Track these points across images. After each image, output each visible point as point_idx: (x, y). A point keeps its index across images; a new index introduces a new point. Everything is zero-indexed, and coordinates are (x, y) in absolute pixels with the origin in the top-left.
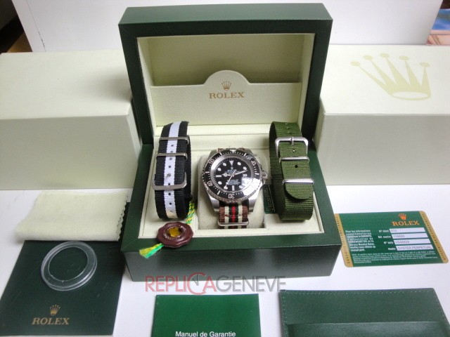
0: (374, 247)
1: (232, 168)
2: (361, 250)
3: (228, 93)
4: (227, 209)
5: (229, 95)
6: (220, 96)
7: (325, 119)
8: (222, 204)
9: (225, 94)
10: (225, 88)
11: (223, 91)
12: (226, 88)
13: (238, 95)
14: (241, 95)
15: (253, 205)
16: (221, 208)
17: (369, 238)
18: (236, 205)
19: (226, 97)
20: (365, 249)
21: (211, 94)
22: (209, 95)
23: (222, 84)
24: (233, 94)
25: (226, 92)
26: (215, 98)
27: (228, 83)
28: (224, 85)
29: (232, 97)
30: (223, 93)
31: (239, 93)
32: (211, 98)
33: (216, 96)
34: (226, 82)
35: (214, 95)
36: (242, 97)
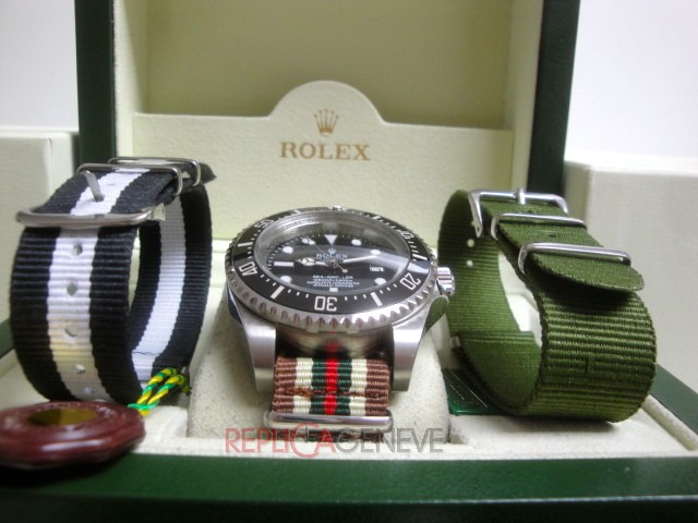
1: (332, 251)
4: (304, 369)
5: (330, 150)
7: (594, 183)
8: (288, 347)
9: (322, 147)
10: (321, 130)
11: (316, 138)
12: (326, 129)
13: (354, 151)
15: (408, 362)
16: (282, 363)
18: (344, 356)
19: (322, 156)
21: (284, 145)
22: (280, 147)
23: (316, 116)
24: (342, 148)
25: (323, 140)
26: (294, 155)
27: (329, 115)
28: (319, 118)
29: (338, 157)
30: (316, 144)
31: (358, 147)
32: (284, 155)
33: (297, 151)
34: (326, 111)
35: (294, 146)
36: (365, 158)
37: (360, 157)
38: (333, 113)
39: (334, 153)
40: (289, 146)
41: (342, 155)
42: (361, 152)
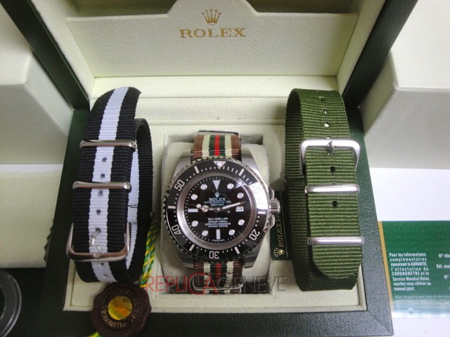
0: (429, 284)
1: (217, 195)
2: (408, 289)
3: (216, 29)
4: (207, 266)
5: (216, 32)
6: (200, 33)
9: (210, 31)
10: (209, 22)
11: (206, 26)
12: (211, 21)
13: (234, 32)
14: (239, 32)
16: (197, 264)
17: (422, 267)
19: (210, 35)
20: (415, 287)
21: (182, 31)
22: (179, 33)
23: (203, 14)
24: (225, 31)
25: (210, 26)
26: (191, 37)
27: (214, 13)
28: (206, 15)
29: (222, 36)
30: (205, 29)
31: (236, 30)
32: (183, 37)
33: (192, 34)
34: (211, 10)
35: (189, 32)
36: (242, 35)
37: (239, 35)
38: (216, 11)
39: (220, 34)
40: (186, 32)
41: (225, 34)
42: (239, 33)
